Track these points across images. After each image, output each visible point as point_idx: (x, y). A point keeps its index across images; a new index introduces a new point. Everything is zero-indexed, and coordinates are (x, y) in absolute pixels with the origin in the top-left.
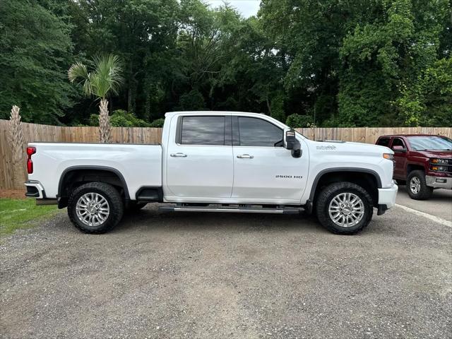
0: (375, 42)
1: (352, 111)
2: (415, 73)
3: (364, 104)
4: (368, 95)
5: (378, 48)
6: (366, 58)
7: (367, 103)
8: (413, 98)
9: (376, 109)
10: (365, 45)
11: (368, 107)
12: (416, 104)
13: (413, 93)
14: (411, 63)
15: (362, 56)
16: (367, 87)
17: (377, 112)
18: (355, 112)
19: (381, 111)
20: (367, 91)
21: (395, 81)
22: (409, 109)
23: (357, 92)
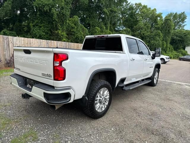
0: (50, 4)
1: (39, 33)
2: (63, 21)
3: (43, 31)
4: (44, 27)
5: (52, 7)
6: (47, 10)
7: (45, 30)
8: (63, 31)
9: (48, 33)
10: (46, 4)
11: (45, 32)
12: (64, 34)
13: (63, 29)
14: (62, 17)
15: (45, 9)
16: (44, 23)
17: (49, 35)
18: (40, 33)
19: (50, 34)
20: (44, 25)
21: (57, 23)
22: (62, 35)
23: (40, 25)
